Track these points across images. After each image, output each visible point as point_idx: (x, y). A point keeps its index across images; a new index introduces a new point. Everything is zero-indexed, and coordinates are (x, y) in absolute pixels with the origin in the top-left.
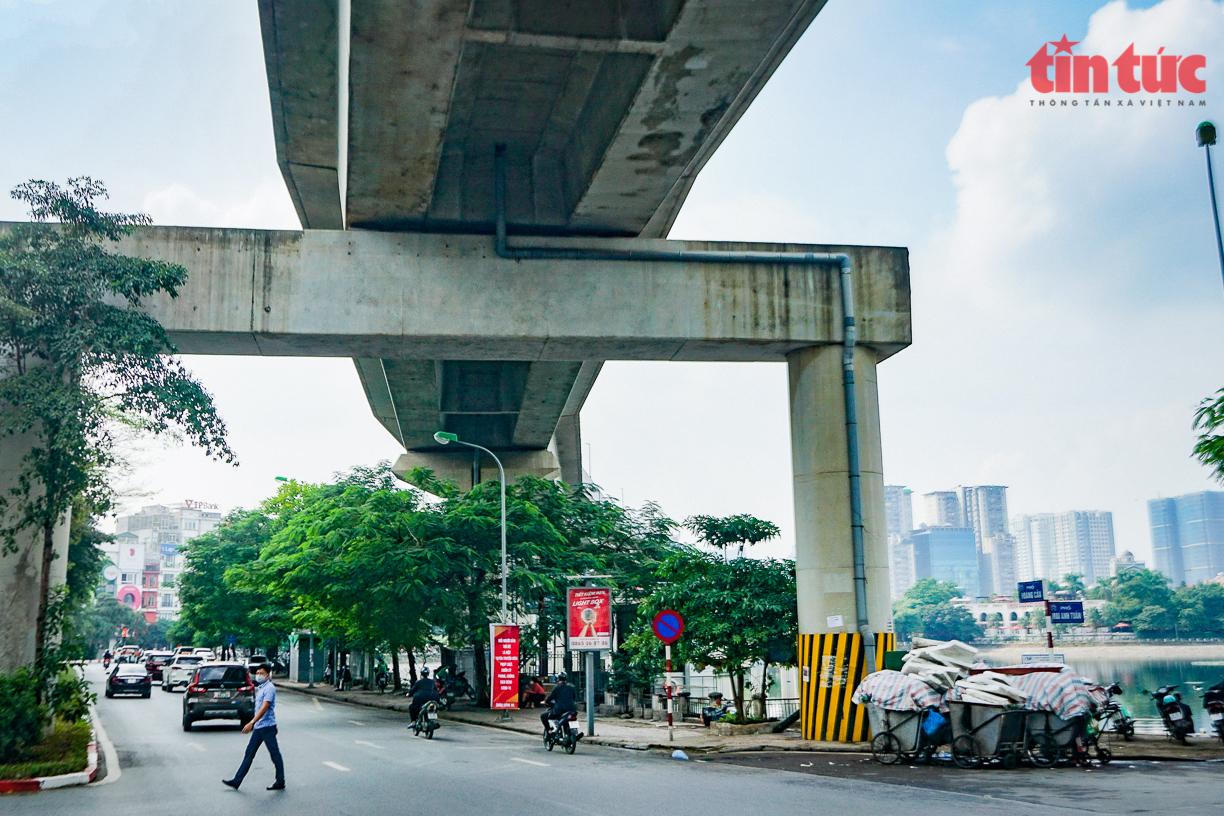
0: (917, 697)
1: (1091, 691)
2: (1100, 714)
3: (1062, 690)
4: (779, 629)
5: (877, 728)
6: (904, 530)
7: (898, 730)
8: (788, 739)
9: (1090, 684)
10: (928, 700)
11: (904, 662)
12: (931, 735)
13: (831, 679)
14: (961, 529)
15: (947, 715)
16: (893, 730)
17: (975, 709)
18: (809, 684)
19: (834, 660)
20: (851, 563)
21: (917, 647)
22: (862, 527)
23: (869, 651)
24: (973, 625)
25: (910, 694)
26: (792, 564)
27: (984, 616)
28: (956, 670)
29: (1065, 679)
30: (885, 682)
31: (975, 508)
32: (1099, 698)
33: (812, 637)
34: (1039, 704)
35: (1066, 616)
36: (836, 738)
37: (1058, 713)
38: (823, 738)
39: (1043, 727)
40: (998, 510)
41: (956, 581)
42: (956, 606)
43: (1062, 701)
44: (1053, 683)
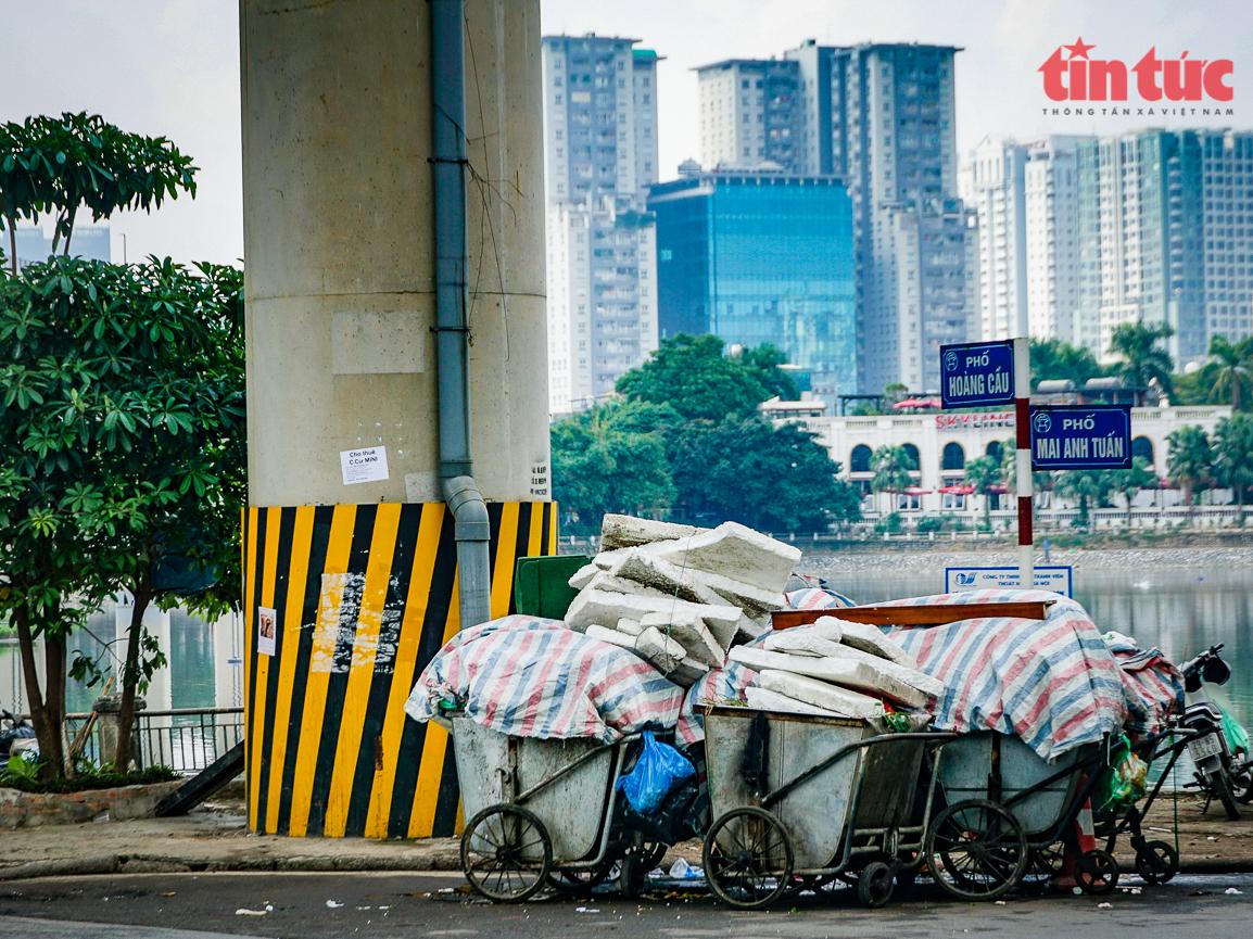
0: (609, 696)
1: (1132, 672)
2: (1153, 741)
3: (1045, 667)
4: (184, 488)
5: (480, 792)
6: (629, 183)
7: (548, 797)
8: (206, 835)
9: (1129, 653)
10: (640, 703)
11: (577, 591)
12: (645, 811)
13: (346, 647)
14: (809, 182)
15: (697, 752)
16: (526, 800)
17: (782, 732)
18: (275, 663)
19: (356, 587)
20: (421, 280)
21: (616, 542)
22: (462, 162)
23: (470, 558)
24: (827, 482)
25: (586, 687)
26: (231, 281)
27: (861, 457)
28: (731, 614)
29: (1054, 636)
30: (510, 652)
31: (854, 114)
32: (1154, 693)
33: (289, 515)
34: (976, 712)
35: (1077, 448)
36: (355, 825)
37: (1029, 738)
38: (316, 827)
39: (983, 782)
40: (927, 122)
41: (784, 346)
42: (779, 423)
43: (1043, 700)
44: (1022, 651)
